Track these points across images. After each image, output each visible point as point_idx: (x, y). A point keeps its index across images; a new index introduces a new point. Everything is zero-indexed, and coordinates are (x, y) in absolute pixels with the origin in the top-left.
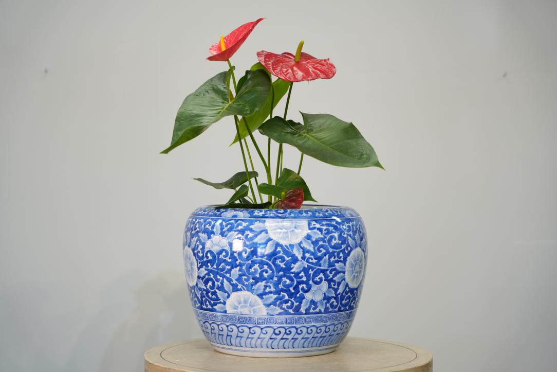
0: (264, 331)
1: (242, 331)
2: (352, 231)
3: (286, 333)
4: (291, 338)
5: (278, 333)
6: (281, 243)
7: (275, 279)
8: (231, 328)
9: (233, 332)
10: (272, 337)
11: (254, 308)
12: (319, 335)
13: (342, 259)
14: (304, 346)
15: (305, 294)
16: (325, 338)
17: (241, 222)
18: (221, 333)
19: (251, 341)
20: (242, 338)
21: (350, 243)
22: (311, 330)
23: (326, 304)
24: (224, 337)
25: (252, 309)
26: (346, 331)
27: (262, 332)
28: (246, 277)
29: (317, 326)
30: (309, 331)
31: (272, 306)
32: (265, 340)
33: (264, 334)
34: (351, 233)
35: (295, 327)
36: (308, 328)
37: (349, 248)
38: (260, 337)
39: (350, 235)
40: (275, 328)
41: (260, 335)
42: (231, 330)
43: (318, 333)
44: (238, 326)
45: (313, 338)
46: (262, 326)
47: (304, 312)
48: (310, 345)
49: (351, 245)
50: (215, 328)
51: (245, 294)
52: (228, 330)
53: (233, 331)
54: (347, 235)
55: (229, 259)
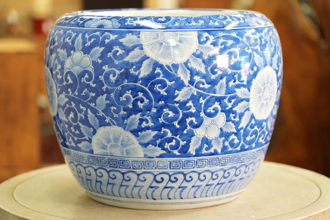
0: (141, 177)
1: (114, 177)
2: (260, 45)
3: (170, 180)
4: (178, 186)
5: (161, 180)
6: (160, 63)
7: (154, 110)
8: (100, 173)
9: (102, 178)
10: (152, 185)
11: (127, 148)
12: (216, 182)
13: (245, 83)
14: (196, 196)
15: (194, 130)
16: (224, 185)
17: (109, 34)
18: (89, 177)
19: (126, 189)
20: (115, 186)
21: (256, 61)
22: (204, 176)
23: (224, 142)
24: (94, 183)
25: (125, 149)
26: (252, 173)
27: (138, 179)
28: (115, 108)
29: (213, 171)
30: (202, 177)
31: (150, 145)
32: (143, 188)
33: (142, 181)
34: (258, 47)
35: (182, 173)
36: (199, 174)
37: (255, 68)
38: (137, 185)
39: (256, 51)
40: (156, 173)
41: (136, 183)
42: (100, 175)
43: (213, 179)
44: (108, 170)
45: (207, 185)
46: (139, 171)
47: (194, 153)
48: (204, 195)
49: (257, 64)
50: (82, 171)
51: (116, 129)
52: (97, 175)
53: (102, 176)
54: (253, 50)
55: (94, 83)
